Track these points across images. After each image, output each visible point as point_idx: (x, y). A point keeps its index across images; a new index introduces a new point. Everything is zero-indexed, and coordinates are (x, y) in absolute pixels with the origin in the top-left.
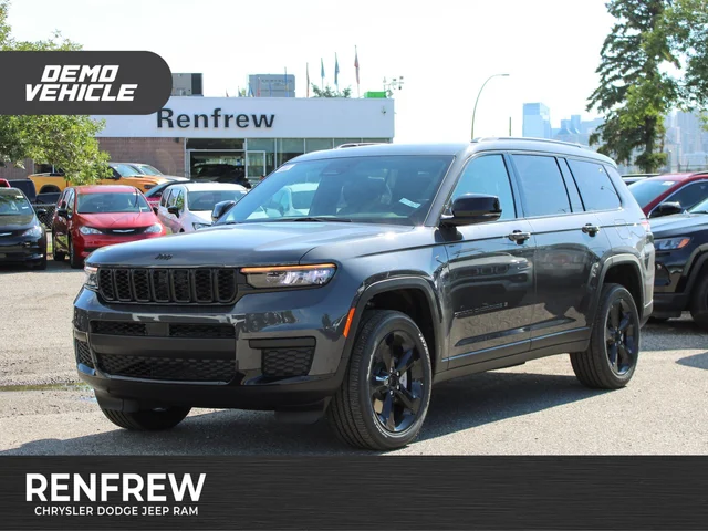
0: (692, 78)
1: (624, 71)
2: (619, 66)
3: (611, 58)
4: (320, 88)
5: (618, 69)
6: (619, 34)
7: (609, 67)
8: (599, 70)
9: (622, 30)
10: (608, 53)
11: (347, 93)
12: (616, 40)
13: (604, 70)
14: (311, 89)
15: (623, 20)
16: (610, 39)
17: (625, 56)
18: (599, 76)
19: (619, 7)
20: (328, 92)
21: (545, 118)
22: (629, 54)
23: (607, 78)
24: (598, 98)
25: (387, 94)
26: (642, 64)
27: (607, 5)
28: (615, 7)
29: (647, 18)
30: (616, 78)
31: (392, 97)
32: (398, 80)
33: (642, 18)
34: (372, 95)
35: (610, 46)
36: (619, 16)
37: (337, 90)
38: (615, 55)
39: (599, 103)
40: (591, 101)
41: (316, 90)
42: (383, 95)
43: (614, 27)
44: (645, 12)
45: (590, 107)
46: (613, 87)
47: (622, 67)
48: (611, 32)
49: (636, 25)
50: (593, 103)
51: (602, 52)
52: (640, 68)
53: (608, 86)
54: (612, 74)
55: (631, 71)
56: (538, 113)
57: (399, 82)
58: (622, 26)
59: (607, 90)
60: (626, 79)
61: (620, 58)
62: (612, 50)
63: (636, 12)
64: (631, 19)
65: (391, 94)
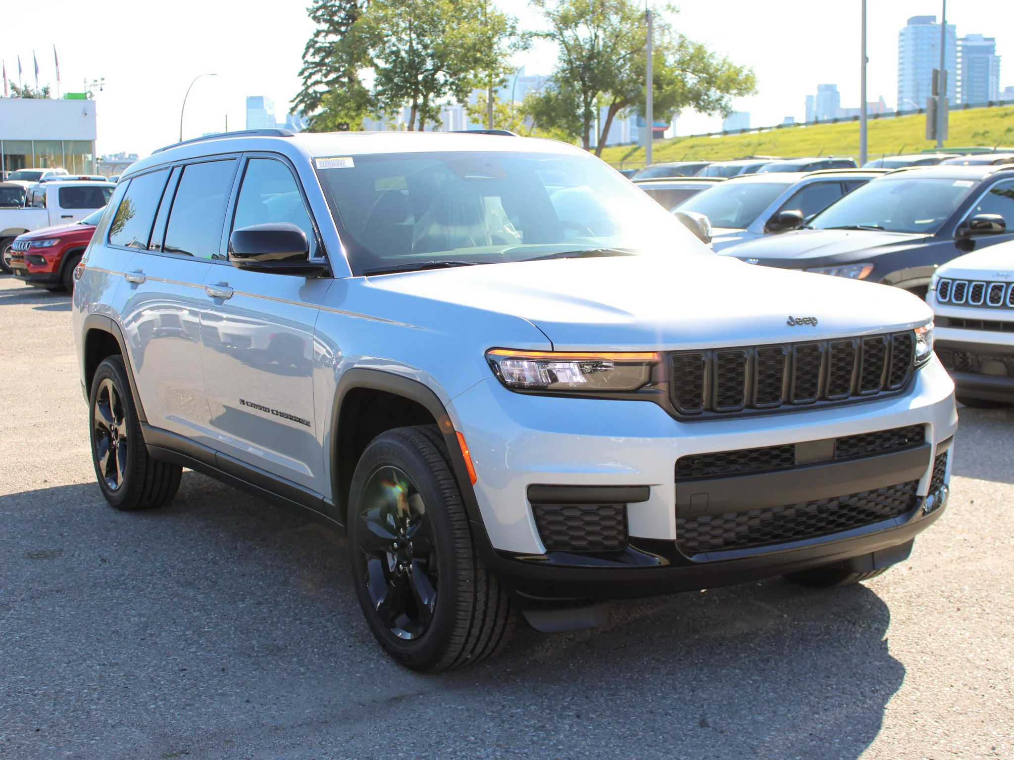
0: (380, 88)
1: (326, 76)
2: (320, 71)
3: (312, 63)
4: (18, 86)
5: (320, 74)
6: (320, 39)
7: (310, 71)
8: (301, 73)
9: (323, 34)
10: (309, 58)
11: (46, 91)
12: (317, 45)
13: (306, 74)
14: (9, 87)
15: (324, 26)
16: (311, 44)
17: (327, 61)
18: (301, 80)
19: (319, 13)
20: (26, 90)
21: (270, 112)
22: (330, 59)
23: (309, 82)
24: (301, 101)
25: (88, 95)
26: (342, 69)
27: (308, 9)
28: (315, 12)
29: (347, 25)
30: (316, 83)
31: (94, 99)
32: (99, 81)
33: (341, 24)
34: (71, 96)
35: (312, 50)
36: (319, 22)
37: (35, 88)
38: (317, 59)
39: (302, 107)
40: (293, 104)
41: (13, 88)
42: (83, 97)
43: (315, 32)
44: (345, 19)
45: (293, 110)
46: (315, 92)
47: (324, 72)
48: (312, 37)
49: (336, 31)
50: (296, 106)
51: (304, 57)
52: (340, 73)
53: (311, 91)
54: (315, 78)
55: (332, 76)
56: (262, 107)
57: (100, 83)
58: (323, 31)
59: (309, 94)
60: (328, 83)
61: (321, 64)
62: (314, 54)
63: (336, 18)
64: (331, 25)
65: (92, 95)
